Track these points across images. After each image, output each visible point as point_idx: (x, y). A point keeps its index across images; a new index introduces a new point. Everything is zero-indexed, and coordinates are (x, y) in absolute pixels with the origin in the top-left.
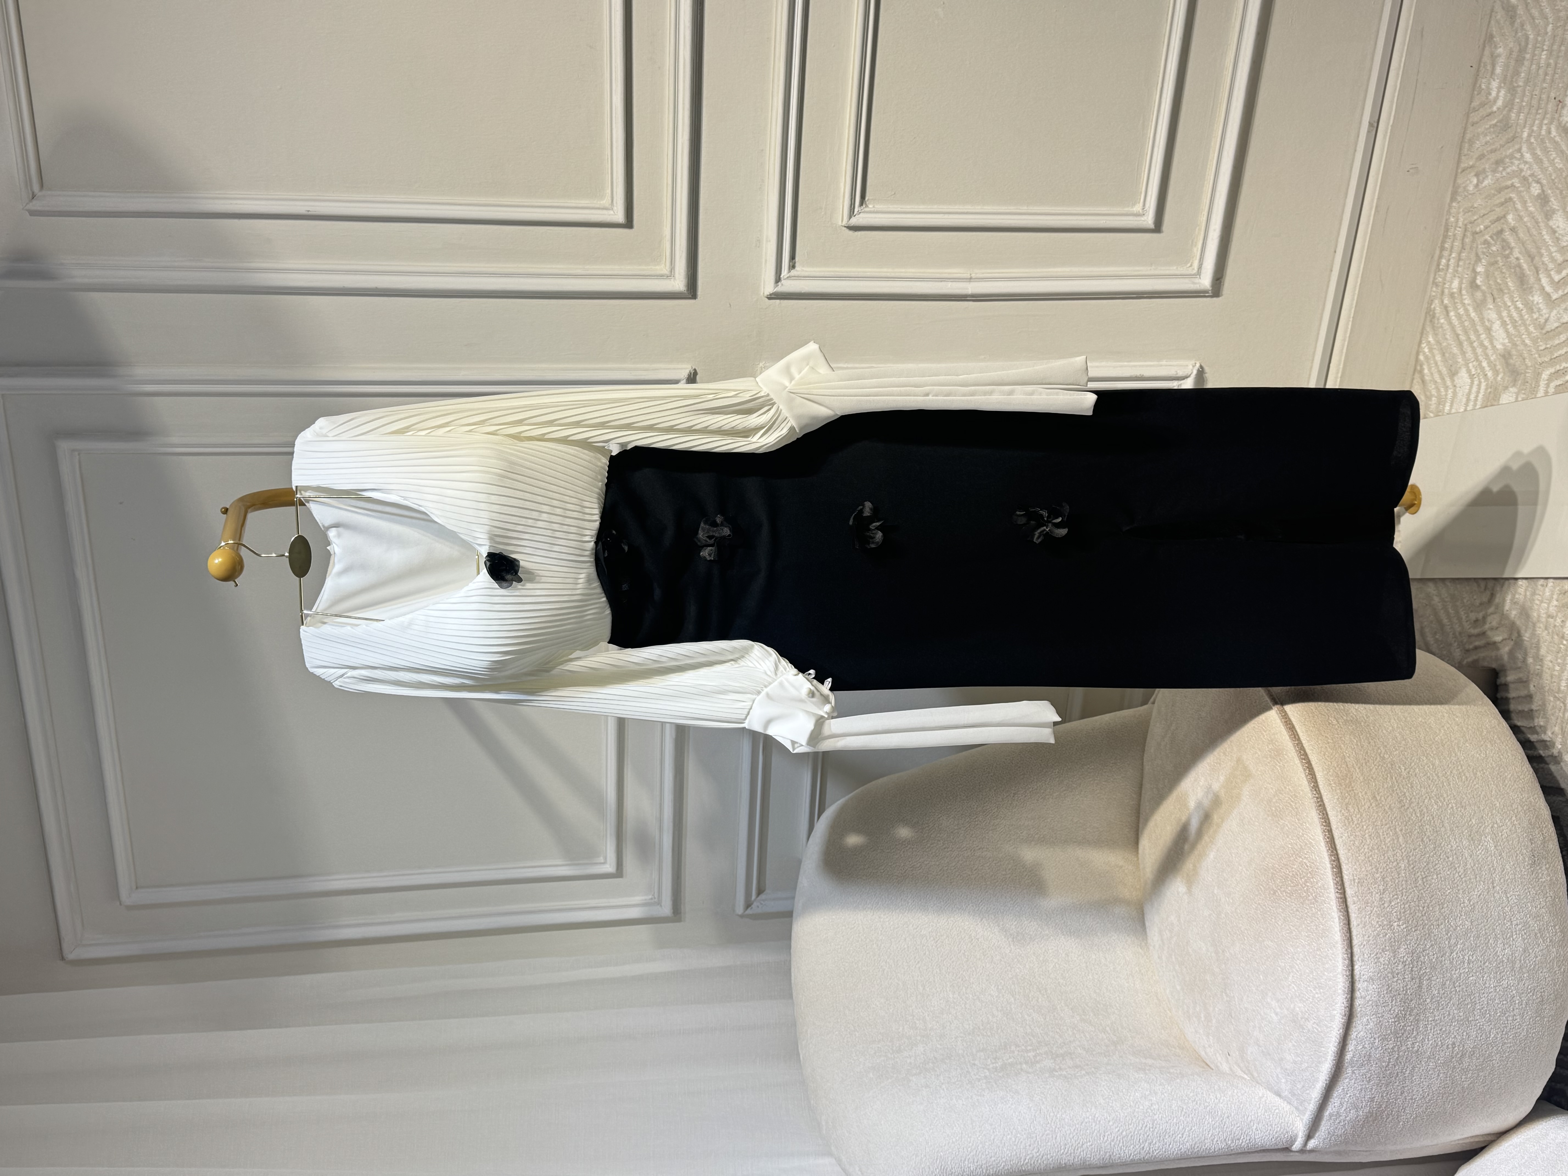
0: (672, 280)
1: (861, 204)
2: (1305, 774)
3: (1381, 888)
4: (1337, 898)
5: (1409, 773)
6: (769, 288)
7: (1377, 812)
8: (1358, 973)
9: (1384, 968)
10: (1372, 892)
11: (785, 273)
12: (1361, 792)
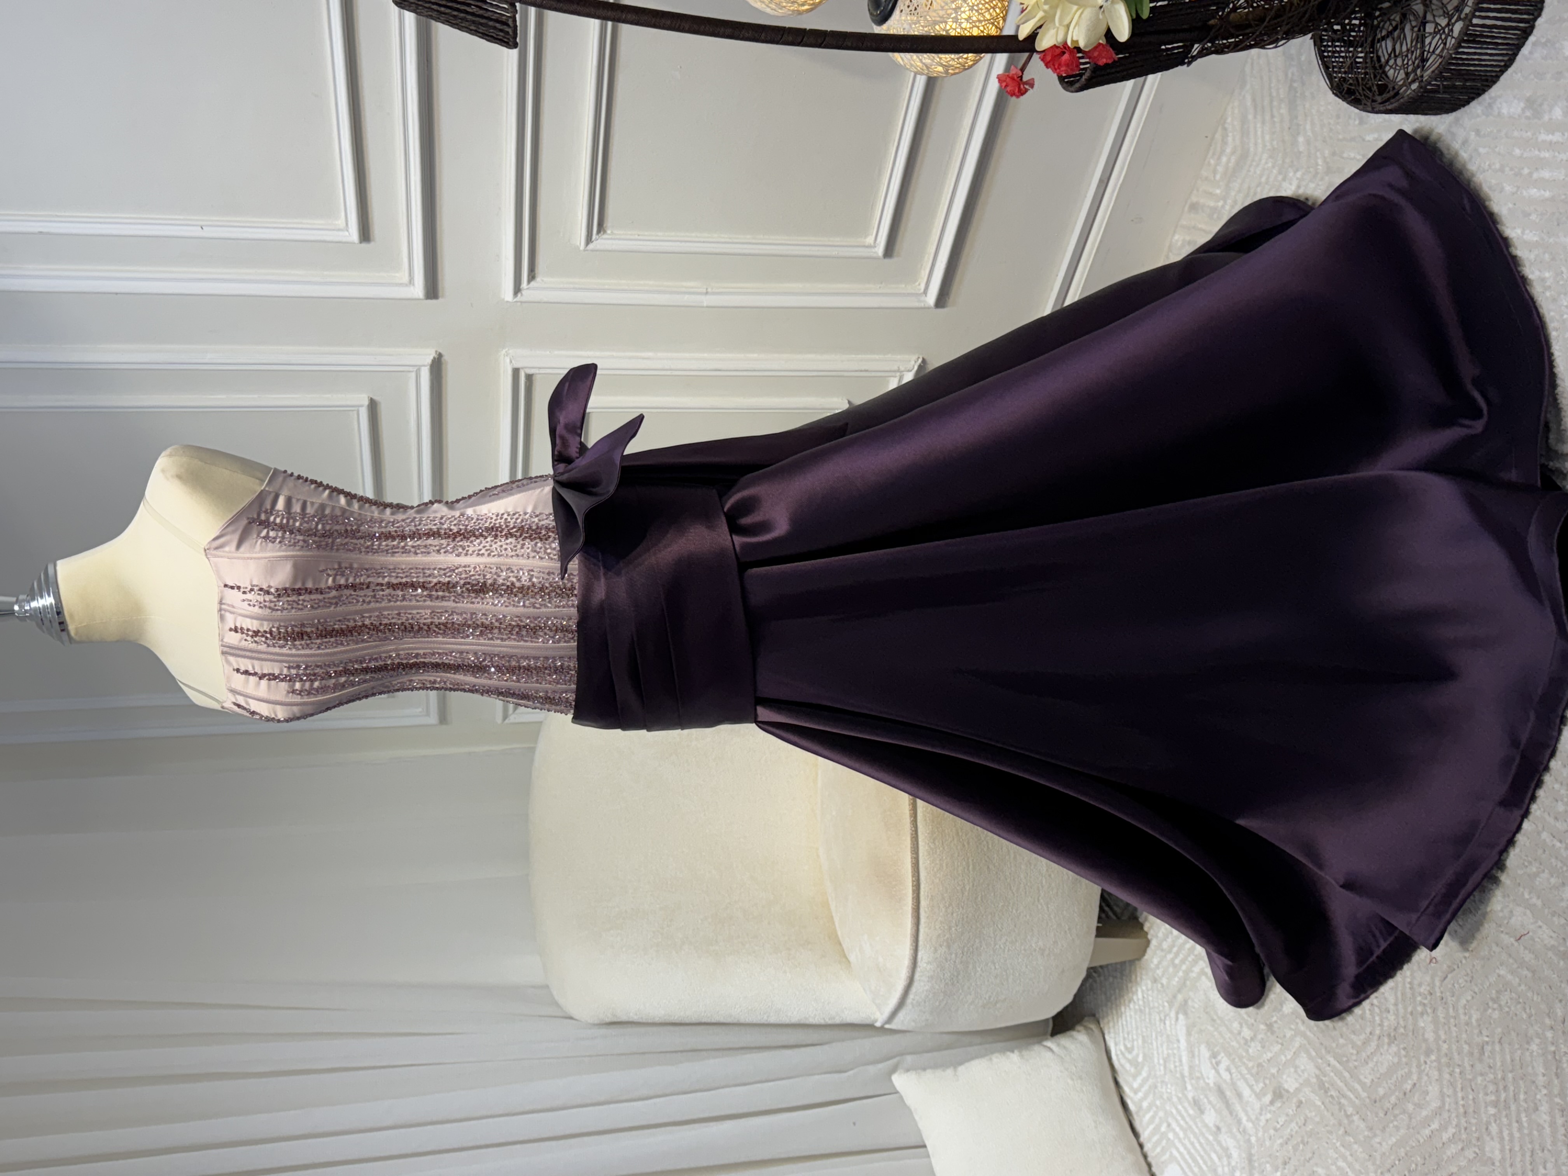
0: (412, 289)
1: (599, 232)
3: (947, 903)
4: (912, 905)
6: (508, 296)
9: (940, 956)
10: (940, 906)
11: (524, 285)
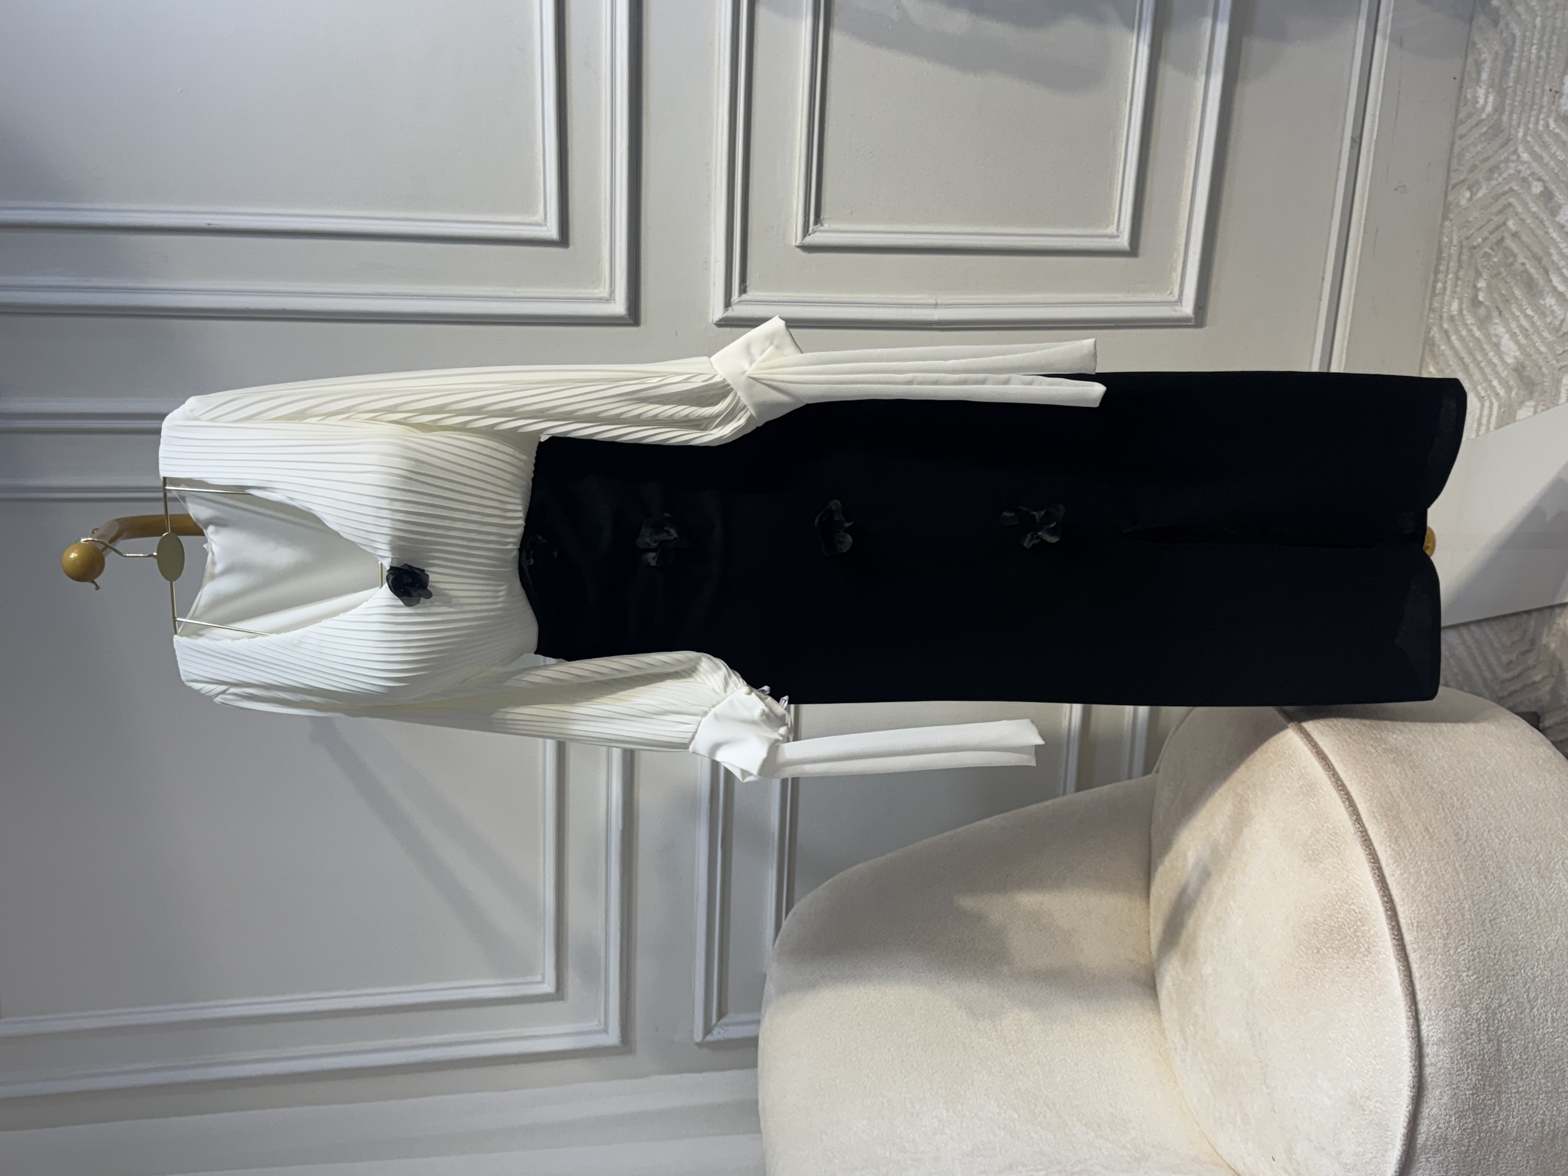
0: (612, 304)
1: (816, 223)
2: (1345, 806)
3: (1445, 932)
4: (1394, 945)
5: (1462, 803)
6: (717, 312)
7: (1431, 846)
8: (1426, 1035)
9: (1455, 1027)
10: (1434, 938)
11: (735, 297)
12: (1411, 824)
